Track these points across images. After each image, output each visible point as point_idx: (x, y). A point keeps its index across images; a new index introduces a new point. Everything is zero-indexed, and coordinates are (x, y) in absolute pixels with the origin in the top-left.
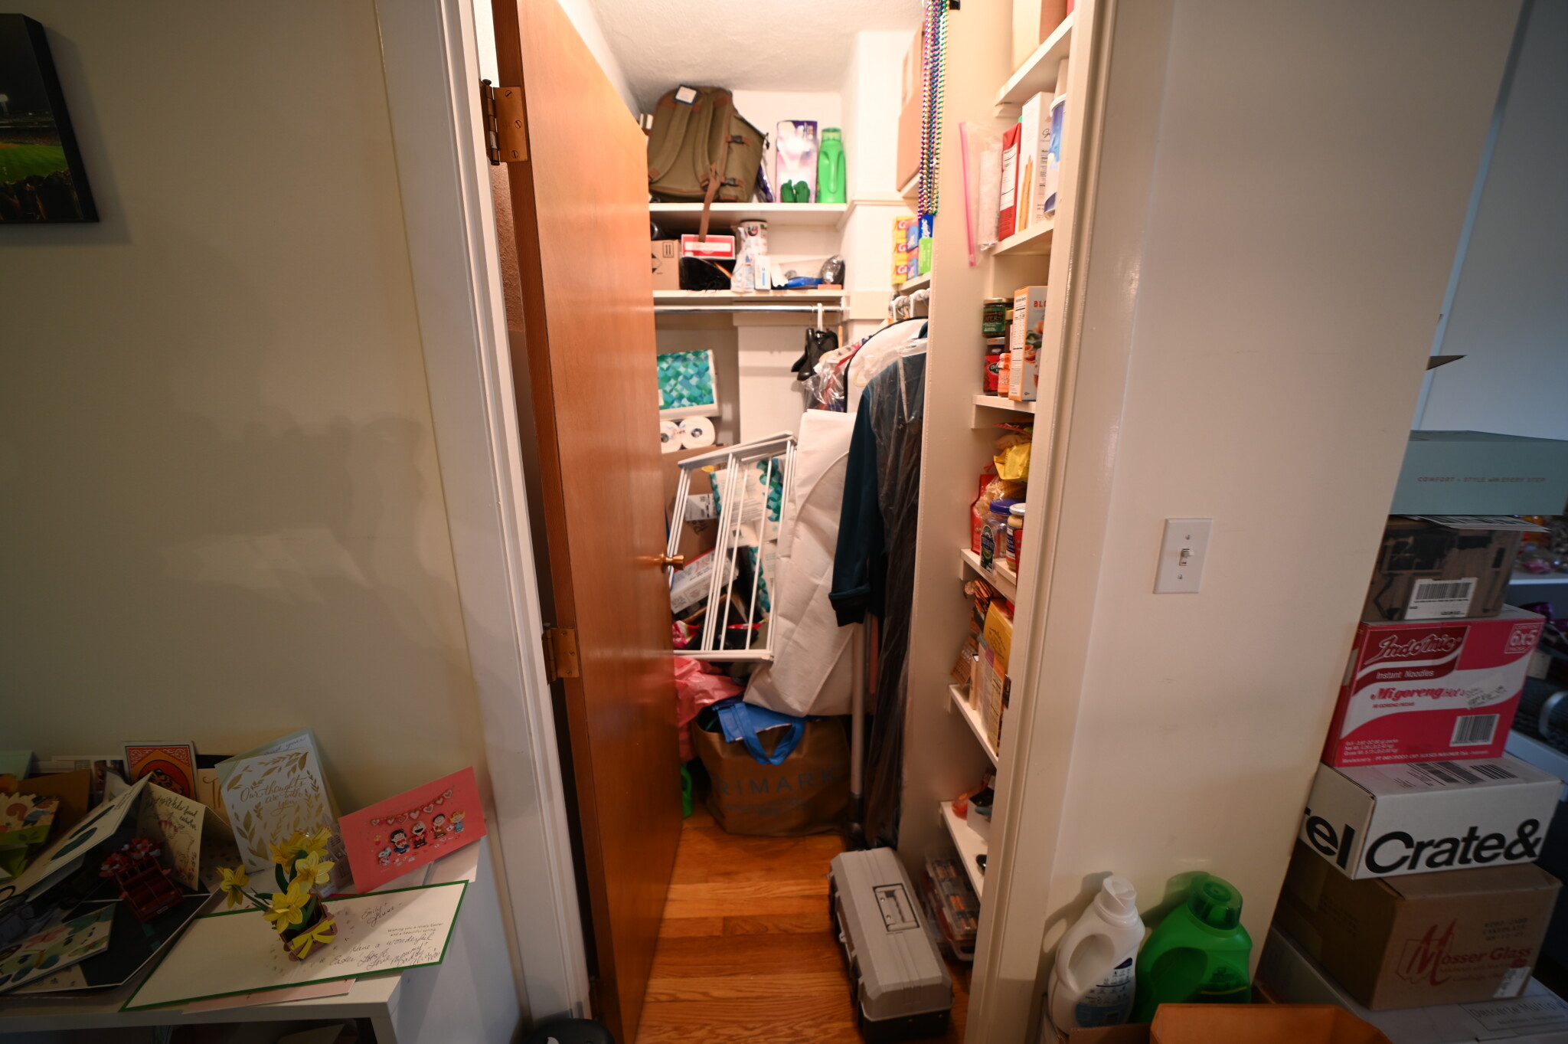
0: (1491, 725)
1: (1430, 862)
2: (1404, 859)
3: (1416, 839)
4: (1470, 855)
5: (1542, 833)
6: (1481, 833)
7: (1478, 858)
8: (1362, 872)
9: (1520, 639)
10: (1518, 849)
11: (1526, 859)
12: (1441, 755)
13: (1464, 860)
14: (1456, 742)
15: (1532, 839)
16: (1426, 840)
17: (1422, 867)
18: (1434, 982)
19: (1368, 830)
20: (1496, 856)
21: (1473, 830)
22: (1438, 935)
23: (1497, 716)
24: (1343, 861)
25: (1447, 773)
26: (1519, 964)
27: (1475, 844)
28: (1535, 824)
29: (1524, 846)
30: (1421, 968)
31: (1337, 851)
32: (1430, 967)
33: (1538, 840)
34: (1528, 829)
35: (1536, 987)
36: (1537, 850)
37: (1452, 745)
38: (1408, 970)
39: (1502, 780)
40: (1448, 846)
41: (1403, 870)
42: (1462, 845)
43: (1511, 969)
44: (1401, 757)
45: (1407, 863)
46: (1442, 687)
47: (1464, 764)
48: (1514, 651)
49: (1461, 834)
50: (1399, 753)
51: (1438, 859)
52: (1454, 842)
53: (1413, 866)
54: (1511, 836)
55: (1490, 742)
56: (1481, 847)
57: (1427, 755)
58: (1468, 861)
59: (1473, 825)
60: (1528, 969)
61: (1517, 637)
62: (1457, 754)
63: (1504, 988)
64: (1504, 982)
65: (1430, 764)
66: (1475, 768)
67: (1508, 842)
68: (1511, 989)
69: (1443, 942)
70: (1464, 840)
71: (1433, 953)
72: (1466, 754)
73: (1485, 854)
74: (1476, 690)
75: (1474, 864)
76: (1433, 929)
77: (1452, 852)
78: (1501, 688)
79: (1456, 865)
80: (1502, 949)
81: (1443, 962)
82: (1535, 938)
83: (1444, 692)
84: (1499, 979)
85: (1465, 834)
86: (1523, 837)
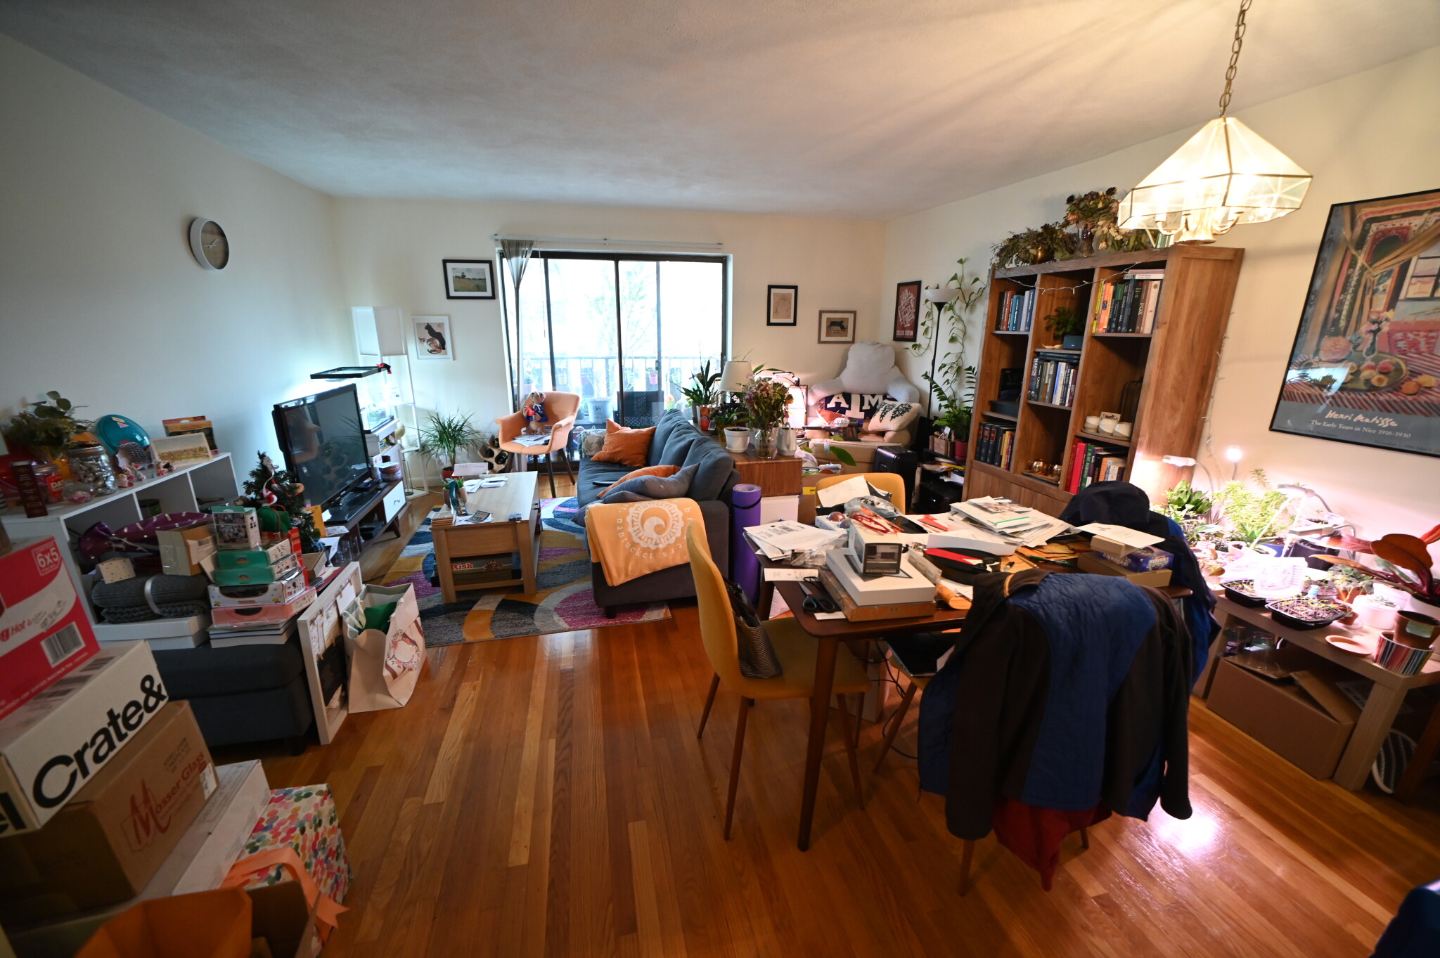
0: (74, 632)
1: (97, 759)
2: (73, 777)
3: (71, 754)
4: (123, 730)
5: (158, 680)
6: (118, 710)
7: (131, 728)
8: (43, 816)
9: (46, 560)
10: (152, 701)
11: (162, 704)
12: (49, 679)
13: (121, 737)
14: (55, 662)
15: (155, 689)
16: (80, 747)
17: (93, 768)
18: (163, 830)
19: (18, 781)
20: (141, 717)
21: (111, 713)
22: (139, 800)
23: (74, 624)
24: (18, 822)
25: (62, 688)
26: (203, 766)
27: (120, 721)
28: (149, 678)
29: (154, 696)
30: (148, 831)
31: (8, 821)
32: (152, 824)
33: (159, 687)
34: (148, 684)
35: (223, 770)
36: (164, 692)
37: (53, 666)
38: (140, 842)
39: (105, 666)
40: (101, 738)
41: (80, 782)
42: (111, 729)
43: (201, 775)
44: (14, 703)
45: (79, 775)
46: (5, 628)
47: (75, 673)
48: (48, 571)
49: (104, 722)
50: (8, 702)
51: (102, 753)
52: (104, 731)
53: (85, 772)
54: (141, 697)
55: (83, 645)
56: (126, 720)
57: (37, 687)
58: (126, 735)
59: (108, 710)
60: (210, 765)
61: (42, 559)
62: (63, 669)
63: (207, 788)
64: (204, 785)
65: (45, 691)
66: (84, 670)
67: (142, 702)
68: (211, 785)
69: (146, 801)
70: (109, 724)
71: (147, 814)
72: (71, 664)
73: (133, 721)
74: (40, 614)
75: (131, 734)
76: (133, 799)
77: (108, 738)
78: (59, 602)
79: (119, 745)
80: (186, 768)
81: (158, 812)
82: (199, 744)
83: (10, 631)
84: (199, 786)
85: (107, 720)
86: (149, 692)
